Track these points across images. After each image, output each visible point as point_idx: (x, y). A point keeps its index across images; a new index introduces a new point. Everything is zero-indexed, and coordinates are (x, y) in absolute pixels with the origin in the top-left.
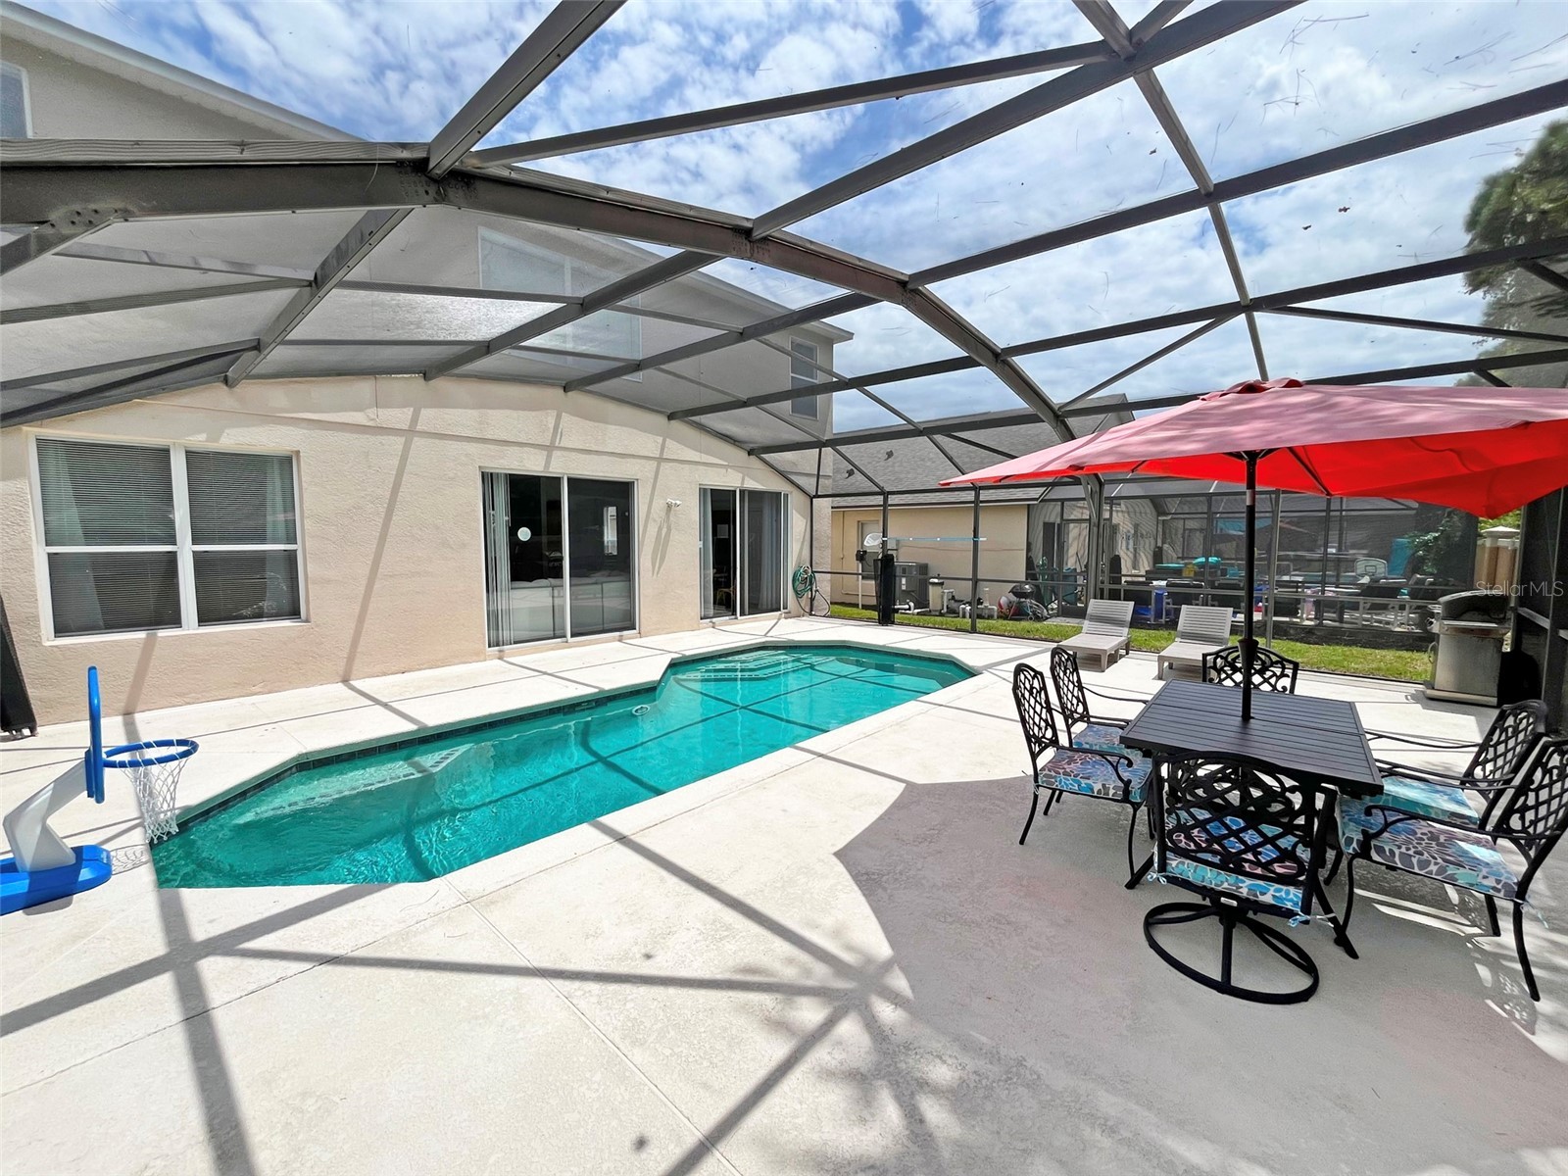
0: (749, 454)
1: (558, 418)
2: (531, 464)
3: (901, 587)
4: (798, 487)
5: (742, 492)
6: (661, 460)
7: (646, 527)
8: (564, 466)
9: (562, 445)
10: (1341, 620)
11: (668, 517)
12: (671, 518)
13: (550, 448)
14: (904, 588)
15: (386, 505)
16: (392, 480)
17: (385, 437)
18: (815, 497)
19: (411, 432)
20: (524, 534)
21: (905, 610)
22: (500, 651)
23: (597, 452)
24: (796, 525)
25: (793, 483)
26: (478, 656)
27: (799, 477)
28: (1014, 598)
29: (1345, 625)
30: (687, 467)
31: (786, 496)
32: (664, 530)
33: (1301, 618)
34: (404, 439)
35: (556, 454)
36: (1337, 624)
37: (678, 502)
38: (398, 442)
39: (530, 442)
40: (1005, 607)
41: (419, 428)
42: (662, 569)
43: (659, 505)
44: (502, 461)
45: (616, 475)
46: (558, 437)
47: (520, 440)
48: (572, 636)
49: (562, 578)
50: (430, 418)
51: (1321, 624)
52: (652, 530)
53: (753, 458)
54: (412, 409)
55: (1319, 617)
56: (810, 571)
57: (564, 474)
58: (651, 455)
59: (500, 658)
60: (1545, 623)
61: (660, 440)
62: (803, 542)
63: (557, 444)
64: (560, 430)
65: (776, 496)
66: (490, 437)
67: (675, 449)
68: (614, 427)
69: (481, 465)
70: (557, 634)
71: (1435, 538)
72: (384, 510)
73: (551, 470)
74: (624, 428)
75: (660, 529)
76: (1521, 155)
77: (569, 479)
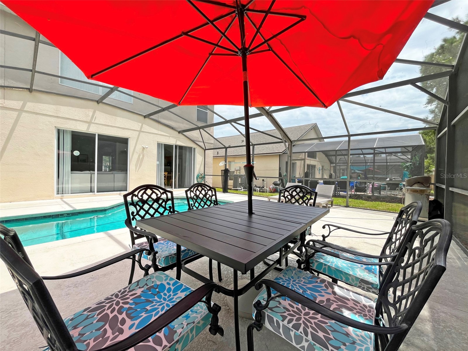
0: (179, 133)
1: (94, 113)
2: (82, 128)
3: (239, 182)
4: (199, 146)
5: (176, 146)
6: (140, 131)
7: (133, 154)
8: (95, 130)
9: (95, 122)
10: (380, 194)
11: (143, 152)
12: (144, 152)
13: (90, 123)
14: (240, 182)
15: (6, 137)
16: (10, 128)
17: (8, 111)
18: (206, 150)
19: (21, 110)
20: (77, 153)
21: (240, 190)
22: (62, 196)
23: (111, 126)
24: (199, 158)
25: (197, 144)
26: (50, 197)
27: (199, 143)
28: (274, 186)
29: (381, 195)
30: (152, 135)
31: (194, 149)
32: (141, 156)
33: (367, 193)
34: (18, 113)
35: (92, 125)
36: (379, 195)
37: (147, 147)
38: (15, 114)
39: (80, 119)
40: (271, 189)
41: (25, 109)
42: (140, 170)
43: (139, 147)
44: (66, 125)
45: (120, 135)
46: (94, 119)
47: (75, 118)
48: (97, 192)
49: (95, 171)
50: (30, 106)
51: (373, 195)
52: (136, 156)
53: (180, 134)
54: (22, 102)
55: (373, 192)
56: (203, 175)
57: (96, 133)
58: (136, 129)
59: (61, 199)
60: (444, 187)
61: (140, 124)
62: (201, 165)
63: (93, 122)
64: (95, 117)
65: (191, 148)
66: (61, 116)
67: (146, 128)
68: (119, 118)
69: (56, 126)
70: (91, 191)
71: (410, 164)
72: (6, 139)
73: (90, 130)
74: (124, 119)
75: (139, 156)
76: (436, 49)
77: (99, 135)
